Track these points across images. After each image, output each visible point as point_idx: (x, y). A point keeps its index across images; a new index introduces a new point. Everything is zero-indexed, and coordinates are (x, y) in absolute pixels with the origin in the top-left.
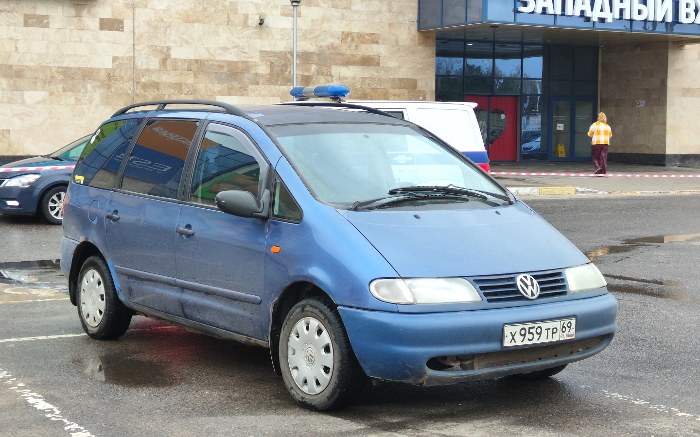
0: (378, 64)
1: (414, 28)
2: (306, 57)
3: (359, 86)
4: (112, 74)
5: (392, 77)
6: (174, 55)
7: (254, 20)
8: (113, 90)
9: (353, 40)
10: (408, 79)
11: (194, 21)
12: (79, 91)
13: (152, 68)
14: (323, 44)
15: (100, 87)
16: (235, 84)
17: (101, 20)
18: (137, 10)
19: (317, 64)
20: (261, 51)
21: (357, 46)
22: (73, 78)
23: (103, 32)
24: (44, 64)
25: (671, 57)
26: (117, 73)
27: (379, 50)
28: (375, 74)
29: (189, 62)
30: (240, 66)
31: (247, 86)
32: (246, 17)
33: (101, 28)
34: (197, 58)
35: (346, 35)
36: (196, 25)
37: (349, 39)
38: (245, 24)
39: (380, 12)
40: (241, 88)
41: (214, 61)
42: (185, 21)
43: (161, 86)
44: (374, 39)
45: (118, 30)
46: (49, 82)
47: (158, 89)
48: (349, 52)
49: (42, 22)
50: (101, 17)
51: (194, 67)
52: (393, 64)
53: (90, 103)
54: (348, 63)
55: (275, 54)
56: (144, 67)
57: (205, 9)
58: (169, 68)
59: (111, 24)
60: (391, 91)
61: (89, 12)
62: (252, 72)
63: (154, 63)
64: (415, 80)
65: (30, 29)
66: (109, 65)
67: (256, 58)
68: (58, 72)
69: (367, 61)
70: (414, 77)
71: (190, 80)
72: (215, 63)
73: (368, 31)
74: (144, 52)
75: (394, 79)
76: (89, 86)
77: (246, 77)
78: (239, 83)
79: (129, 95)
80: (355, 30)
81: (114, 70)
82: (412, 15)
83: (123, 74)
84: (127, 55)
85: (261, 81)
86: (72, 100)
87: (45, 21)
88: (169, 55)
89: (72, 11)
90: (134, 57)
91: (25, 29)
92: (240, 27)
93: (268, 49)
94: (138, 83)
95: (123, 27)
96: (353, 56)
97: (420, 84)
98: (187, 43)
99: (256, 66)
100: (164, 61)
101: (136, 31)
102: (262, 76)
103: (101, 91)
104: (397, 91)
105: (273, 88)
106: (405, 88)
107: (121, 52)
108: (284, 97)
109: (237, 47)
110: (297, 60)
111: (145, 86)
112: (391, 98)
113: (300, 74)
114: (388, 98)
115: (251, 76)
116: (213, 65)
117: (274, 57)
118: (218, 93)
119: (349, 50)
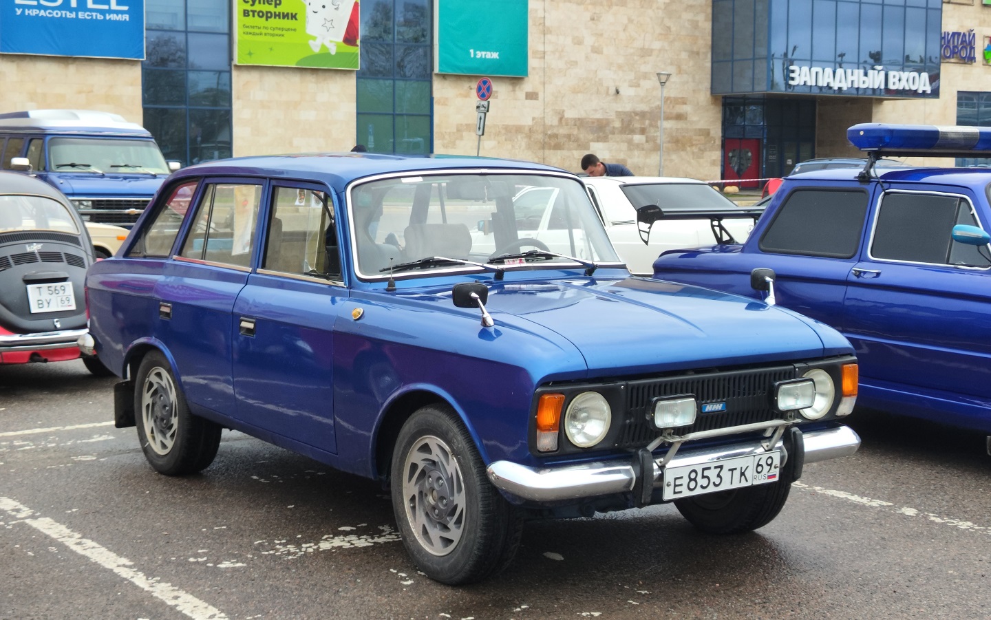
0: (686, 119)
1: (709, 93)
2: (643, 115)
3: (674, 134)
4: (532, 129)
5: (694, 128)
6: (566, 115)
7: (612, 91)
8: (532, 139)
9: (671, 102)
10: (704, 129)
11: (579, 92)
12: (514, 140)
13: (554, 124)
14: (653, 106)
15: (525, 138)
16: (601, 134)
17: (527, 93)
18: (546, 86)
19: (649, 119)
20: (617, 112)
21: (673, 107)
22: (510, 132)
23: (527, 101)
24: (495, 123)
25: (874, 110)
26: (534, 128)
27: (687, 109)
28: (684, 126)
29: (575, 120)
30: (604, 122)
31: (608, 135)
32: (608, 88)
33: (526, 99)
34: (580, 117)
35: (667, 99)
36: (579, 95)
37: (669, 102)
38: (607, 94)
39: (687, 82)
40: (604, 137)
41: (589, 119)
42: (573, 92)
43: (559, 137)
44: (684, 102)
45: (535, 99)
46: (498, 135)
47: (558, 139)
48: (668, 111)
50: (526, 91)
51: (578, 123)
52: (695, 118)
53: (520, 148)
54: (667, 118)
55: (625, 113)
56: (550, 124)
57: (584, 84)
58: (564, 124)
59: (531, 96)
60: (695, 137)
61: (520, 88)
62: (611, 126)
63: (555, 122)
64: (709, 130)
66: (530, 123)
67: (613, 116)
69: (679, 117)
70: (708, 128)
71: (575, 132)
73: (680, 96)
74: (549, 113)
75: (696, 130)
76: (519, 137)
77: (608, 129)
78: (603, 134)
79: (541, 143)
80: (672, 95)
81: (533, 126)
82: (707, 84)
83: (538, 129)
84: (540, 116)
85: (616, 131)
86: (510, 147)
87: (496, 95)
88: (564, 116)
89: (510, 88)
90: (544, 117)
92: (604, 95)
93: (620, 110)
94: (546, 134)
95: (538, 98)
96: (671, 113)
97: (712, 133)
98: (574, 107)
99: (613, 121)
100: (561, 119)
101: (545, 100)
102: (617, 128)
103: (525, 140)
104: (698, 138)
105: (625, 137)
106: (702, 135)
107: (538, 114)
108: (630, 142)
109: (602, 109)
110: (637, 118)
111: (550, 137)
112: (694, 142)
113: (639, 126)
114: (692, 143)
115: (610, 129)
116: (588, 121)
117: (624, 115)
118: (591, 141)
119: (668, 109)
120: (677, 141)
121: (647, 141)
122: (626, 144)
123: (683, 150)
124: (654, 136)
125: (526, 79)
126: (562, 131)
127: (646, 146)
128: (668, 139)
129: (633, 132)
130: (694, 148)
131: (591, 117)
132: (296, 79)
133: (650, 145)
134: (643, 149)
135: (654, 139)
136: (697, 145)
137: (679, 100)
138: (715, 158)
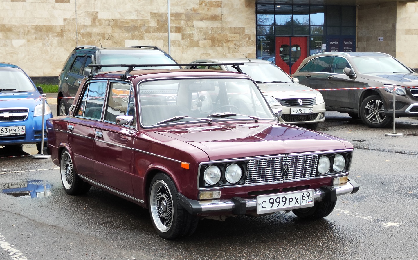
0: (221, 19)
2: (177, 16)
3: (210, 32)
4: (63, 29)
5: (230, 27)
6: (100, 16)
8: (64, 38)
9: (206, 5)
10: (239, 28)
12: (45, 39)
13: (87, 24)
14: (189, 8)
15: (57, 36)
16: (136, 33)
19: (185, 20)
20: (151, 13)
21: (208, 9)
22: (41, 31)
23: (58, 4)
24: (24, 24)
26: (66, 28)
27: (222, 11)
28: (220, 25)
29: (109, 20)
30: (139, 23)
31: (144, 34)
33: (57, 2)
34: (114, 18)
35: (202, 3)
37: (204, 5)
40: (140, 35)
41: (124, 19)
43: (92, 35)
44: (219, 5)
45: (66, 2)
46: (27, 34)
47: (91, 37)
51: (112, 23)
52: (230, 19)
53: (51, 46)
54: (202, 19)
55: (160, 14)
56: (82, 24)
58: (97, 24)
60: (230, 35)
62: (146, 25)
63: (88, 22)
65: (15, 3)
66: (61, 23)
68: (32, 28)
69: (214, 18)
70: (243, 27)
71: (109, 30)
72: (124, 21)
74: (82, 15)
76: (50, 36)
77: (143, 29)
78: (139, 32)
79: (74, 40)
81: (65, 26)
83: (70, 28)
84: (72, 17)
85: (152, 30)
86: (40, 44)
88: (97, 17)
90: (76, 18)
91: (12, 3)
93: (155, 12)
94: (79, 33)
95: (69, 1)
96: (206, 14)
97: (247, 31)
98: (107, 9)
99: (148, 22)
100: (94, 20)
101: (77, 3)
102: (152, 28)
103: (58, 38)
104: (232, 35)
105: (159, 35)
106: (237, 33)
107: (69, 15)
109: (137, 11)
110: (172, 18)
111: (83, 35)
112: (229, 39)
113: (175, 26)
114: (228, 39)
115: (145, 28)
116: (123, 22)
117: (159, 16)
118: (127, 38)
119: (203, 12)
120: (213, 39)
121: (183, 39)
122: (162, 41)
123: (219, 46)
124: (190, 35)
126: (95, 30)
127: (182, 42)
128: (204, 37)
129: (168, 30)
130: (229, 43)
131: (125, 18)
133: (186, 42)
134: (179, 45)
135: (190, 37)
136: (232, 41)
137: (214, 3)
138: (250, 52)
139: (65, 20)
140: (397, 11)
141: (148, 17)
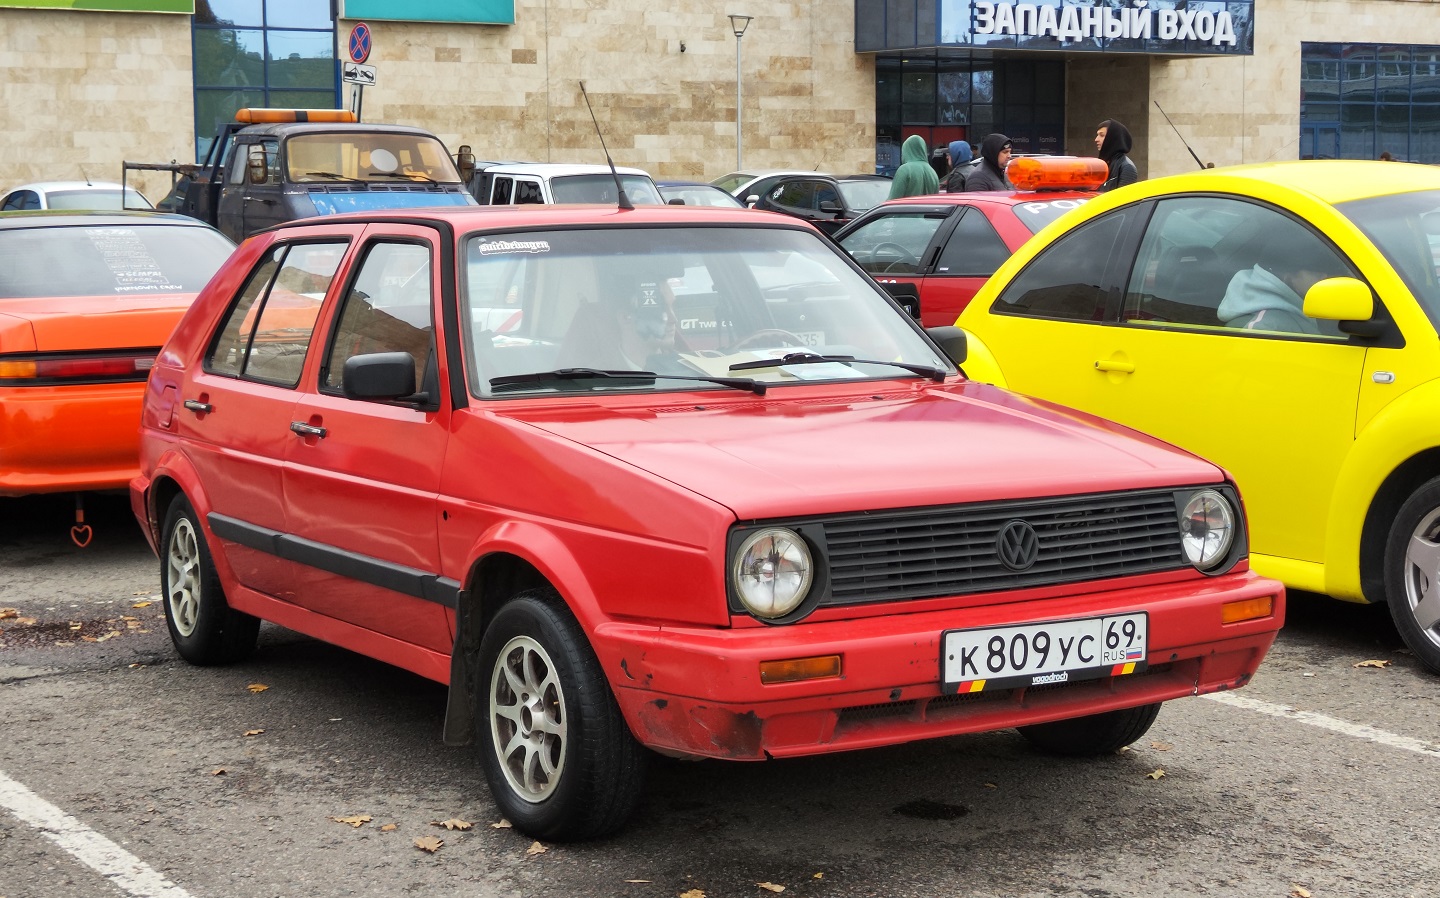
0: (811, 93)
1: (851, 50)
2: (730, 86)
3: (790, 120)
4: (525, 113)
5: (826, 108)
6: (589, 89)
7: (675, 47)
8: (527, 130)
9: (782, 66)
10: (845, 111)
11: (610, 50)
12: (492, 133)
13: (566, 105)
14: (749, 72)
15: (514, 127)
16: (654, 121)
17: (514, 51)
18: (551, 40)
19: (743, 95)
20: (682, 82)
21: (787, 74)
22: (485, 118)
23: (516, 65)
24: (456, 103)
25: (1153, 76)
26: (531, 111)
27: (811, 77)
28: (808, 106)
29: (607, 96)
30: (660, 101)
31: (668, 123)
32: (666, 43)
33: (514, 61)
34: (614, 92)
35: (774, 61)
36: (612, 53)
37: (778, 65)
38: (665, 52)
39: (812, 32)
40: (661, 125)
41: (632, 95)
42: (600, 50)
43: (576, 125)
44: (806, 64)
45: (531, 62)
46: (462, 124)
47: (573, 129)
48: (778, 80)
49: (453, 55)
50: (514, 48)
51: (611, 102)
52: (828, 93)
53: (504, 146)
54: (776, 93)
55: (698, 84)
56: (559, 103)
57: (622, 35)
58: (585, 103)
59: (523, 57)
60: (827, 125)
61: (501, 43)
62: (672, 106)
63: (569, 100)
64: (852, 112)
65: (441, 63)
66: (522, 102)
68: (471, 112)
69: (797, 91)
70: (852, 108)
71: (606, 118)
72: (633, 97)
73: (799, 55)
74: (558, 86)
75: (829, 111)
76: (502, 126)
77: (667, 113)
78: (659, 120)
79: (543, 136)
80: (787, 52)
81: (527, 108)
82: (846, 36)
83: (537, 113)
84: (541, 91)
85: (683, 116)
86: (485, 144)
87: (457, 55)
88: (585, 90)
89: (482, 42)
90: (548, 93)
91: (436, 64)
92: (659, 55)
93: (689, 79)
94: (553, 122)
95: (535, 59)
96: (783, 84)
97: (859, 118)
98: (603, 75)
99: (677, 99)
100: (579, 95)
101: (549, 63)
102: (683, 111)
103: (515, 132)
104: (832, 125)
105: (696, 125)
106: (841, 121)
107: (535, 87)
108: (708, 135)
109: (656, 77)
110: (721, 92)
111: (559, 126)
112: (826, 134)
113: (725, 107)
114: (822, 134)
115: (671, 112)
116: (630, 99)
117: (696, 88)
118: (637, 132)
119: (778, 78)
120: (794, 134)
121: (740, 133)
122: (701, 137)
123: (806, 147)
124: (752, 124)
125: (512, 27)
126: (581, 116)
127: (739, 140)
128: (778, 129)
129: (713, 116)
130: (826, 142)
131: (635, 92)
132: (76, 30)
133: (746, 139)
134: (733, 146)
135: (753, 129)
136: (831, 137)
137: (798, 62)
138: (864, 160)
139: (528, 95)
140: (1151, 76)
141: (677, 90)
